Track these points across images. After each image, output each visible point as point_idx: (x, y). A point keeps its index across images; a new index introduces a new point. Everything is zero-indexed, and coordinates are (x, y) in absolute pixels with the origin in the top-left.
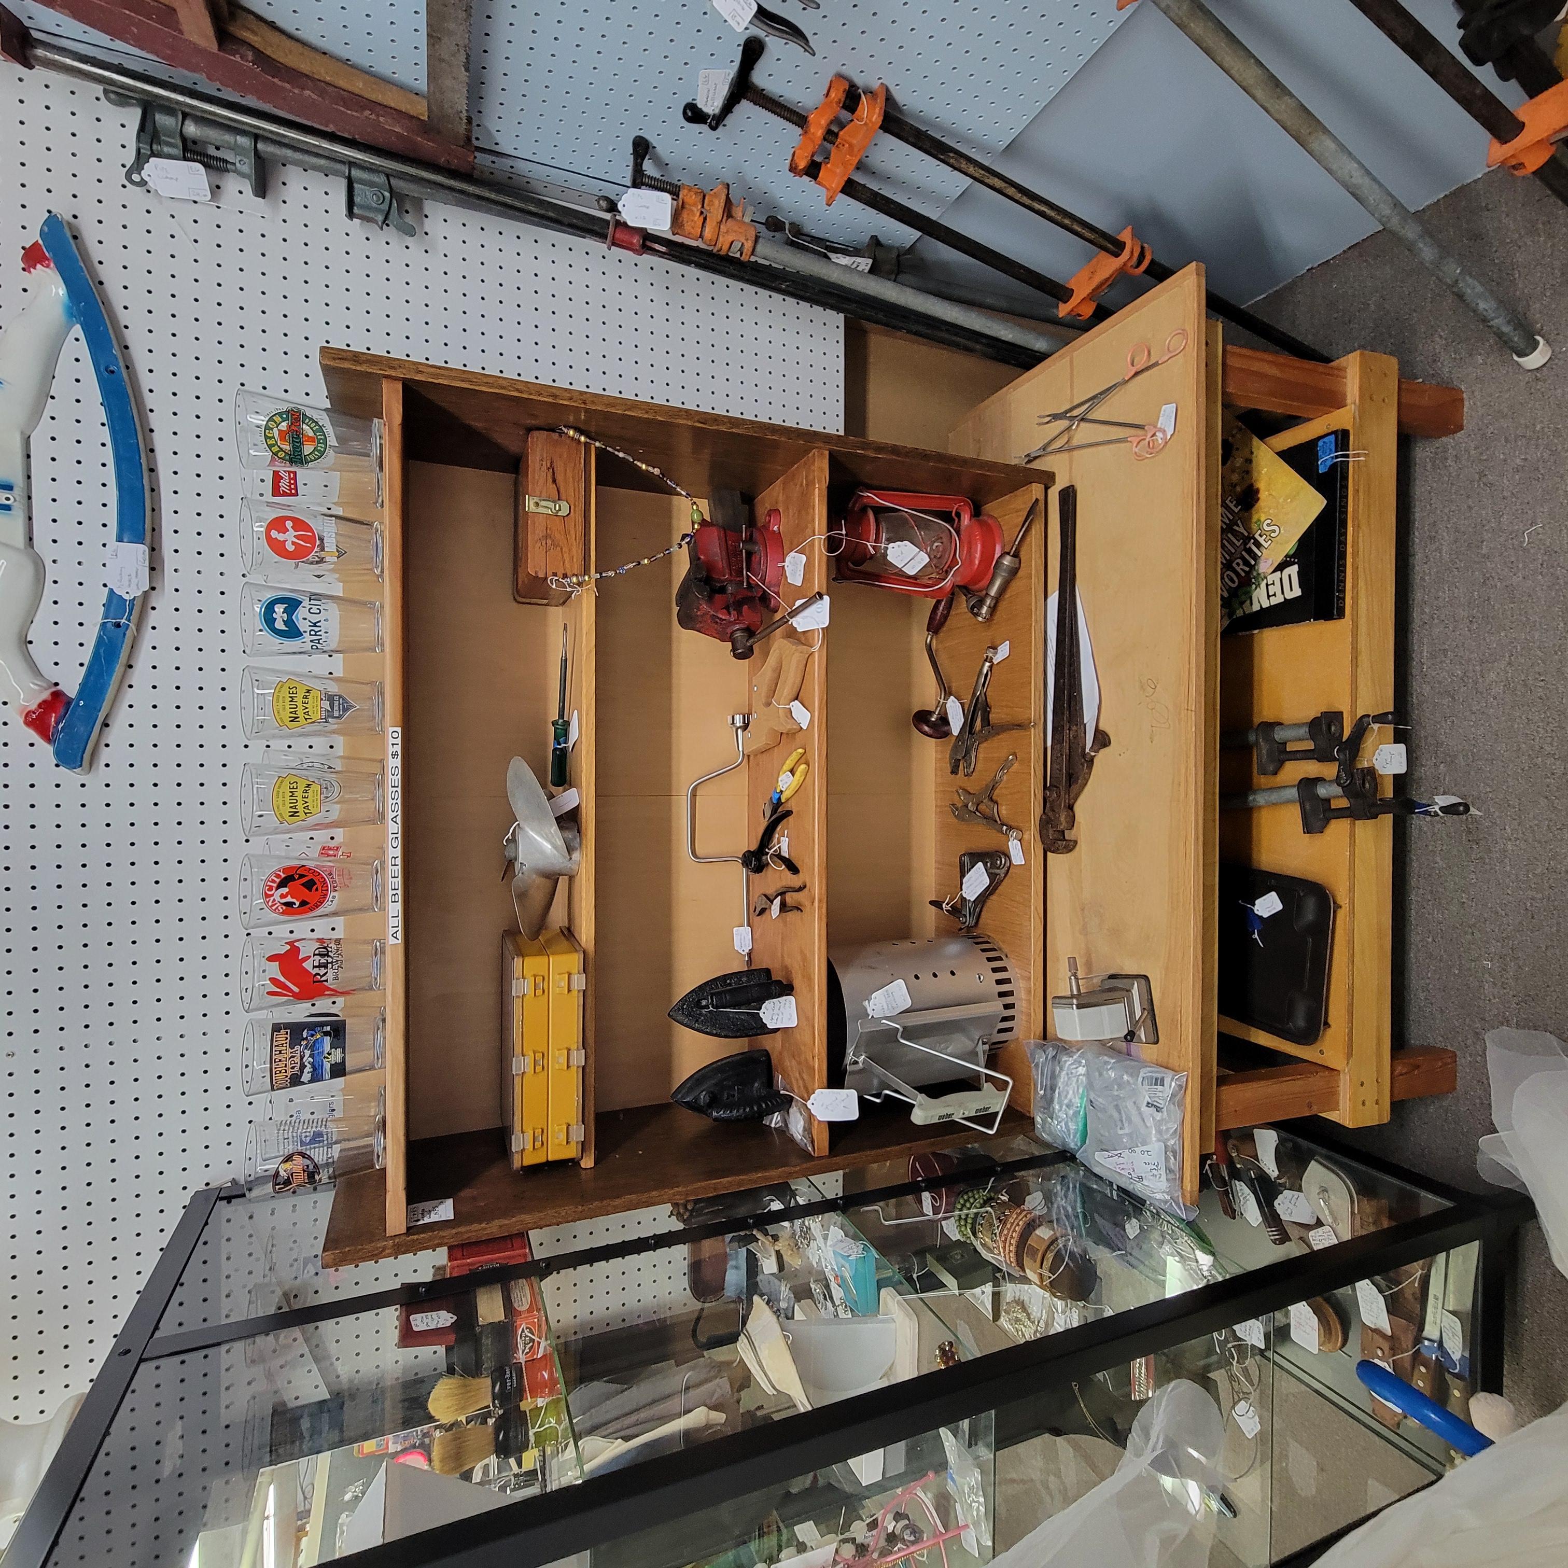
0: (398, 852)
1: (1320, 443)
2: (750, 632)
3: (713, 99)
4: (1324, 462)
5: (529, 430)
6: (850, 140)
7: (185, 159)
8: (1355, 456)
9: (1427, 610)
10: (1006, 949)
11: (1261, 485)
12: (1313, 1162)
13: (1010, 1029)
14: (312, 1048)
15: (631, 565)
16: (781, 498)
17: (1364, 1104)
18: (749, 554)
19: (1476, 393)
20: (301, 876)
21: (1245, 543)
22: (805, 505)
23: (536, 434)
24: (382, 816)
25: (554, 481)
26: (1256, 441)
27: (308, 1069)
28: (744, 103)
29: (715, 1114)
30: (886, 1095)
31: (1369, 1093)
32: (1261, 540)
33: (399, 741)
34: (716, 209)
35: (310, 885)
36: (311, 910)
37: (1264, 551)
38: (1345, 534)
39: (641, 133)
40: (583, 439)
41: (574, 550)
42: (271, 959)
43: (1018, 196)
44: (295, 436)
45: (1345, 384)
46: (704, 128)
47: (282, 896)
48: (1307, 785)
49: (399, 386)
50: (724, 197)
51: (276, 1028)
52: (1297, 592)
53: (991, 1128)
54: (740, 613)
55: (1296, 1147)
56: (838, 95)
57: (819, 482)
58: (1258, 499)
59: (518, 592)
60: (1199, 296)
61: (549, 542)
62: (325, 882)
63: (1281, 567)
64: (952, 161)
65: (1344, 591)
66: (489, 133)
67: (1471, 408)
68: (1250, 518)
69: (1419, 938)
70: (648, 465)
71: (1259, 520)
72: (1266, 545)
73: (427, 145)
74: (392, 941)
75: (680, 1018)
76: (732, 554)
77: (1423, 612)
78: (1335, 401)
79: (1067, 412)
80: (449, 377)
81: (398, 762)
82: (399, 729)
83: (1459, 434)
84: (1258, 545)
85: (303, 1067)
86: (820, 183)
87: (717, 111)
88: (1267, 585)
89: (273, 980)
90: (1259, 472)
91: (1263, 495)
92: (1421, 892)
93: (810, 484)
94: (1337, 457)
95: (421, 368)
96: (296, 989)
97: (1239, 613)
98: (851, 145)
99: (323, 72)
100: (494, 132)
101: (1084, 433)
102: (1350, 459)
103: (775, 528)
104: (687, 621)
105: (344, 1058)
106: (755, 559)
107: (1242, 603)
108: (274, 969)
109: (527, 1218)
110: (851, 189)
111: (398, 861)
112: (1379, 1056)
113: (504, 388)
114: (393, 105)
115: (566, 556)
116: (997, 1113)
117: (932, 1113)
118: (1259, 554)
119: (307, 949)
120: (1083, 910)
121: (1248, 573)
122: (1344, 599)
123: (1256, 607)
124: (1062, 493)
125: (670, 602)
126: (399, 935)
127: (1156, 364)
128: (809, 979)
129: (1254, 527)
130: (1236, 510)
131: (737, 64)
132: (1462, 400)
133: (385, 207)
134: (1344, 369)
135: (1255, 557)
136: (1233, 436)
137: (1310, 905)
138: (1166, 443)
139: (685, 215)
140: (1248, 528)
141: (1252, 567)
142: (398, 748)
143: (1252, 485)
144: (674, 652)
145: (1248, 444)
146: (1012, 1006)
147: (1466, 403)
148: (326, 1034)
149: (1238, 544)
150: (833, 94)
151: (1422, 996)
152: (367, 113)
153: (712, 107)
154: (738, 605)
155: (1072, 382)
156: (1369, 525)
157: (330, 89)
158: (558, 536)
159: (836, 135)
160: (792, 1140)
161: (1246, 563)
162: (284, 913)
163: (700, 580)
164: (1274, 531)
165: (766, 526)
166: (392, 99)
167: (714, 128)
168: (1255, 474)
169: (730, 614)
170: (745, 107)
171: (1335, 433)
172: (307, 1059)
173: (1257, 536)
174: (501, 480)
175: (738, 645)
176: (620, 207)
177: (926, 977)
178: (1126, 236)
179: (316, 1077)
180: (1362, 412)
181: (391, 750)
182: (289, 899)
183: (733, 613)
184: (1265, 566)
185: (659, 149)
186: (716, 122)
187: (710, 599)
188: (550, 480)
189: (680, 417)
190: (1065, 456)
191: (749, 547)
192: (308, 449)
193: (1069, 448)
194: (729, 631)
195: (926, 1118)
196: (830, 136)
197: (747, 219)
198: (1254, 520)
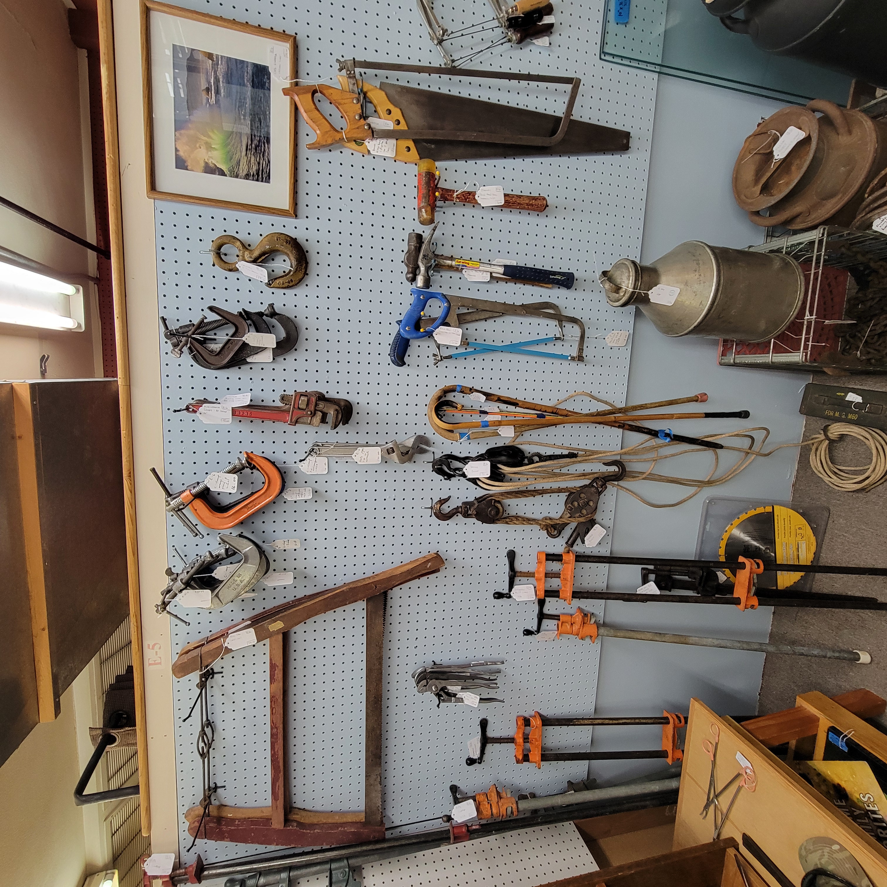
1: (831, 740)
3: (476, 752)
4: (841, 744)
6: (534, 737)
11: (837, 781)
21: (869, 818)
26: (810, 763)
28: (487, 745)
32: (871, 808)
34: (494, 797)
37: (880, 813)
43: (611, 722)
45: (809, 711)
50: (495, 792)
56: (521, 722)
58: (844, 789)
64: (577, 723)
68: (854, 802)
71: (858, 799)
72: (875, 808)
78: (814, 720)
79: (708, 799)
84: (874, 812)
86: (532, 762)
87: (479, 756)
90: (829, 776)
91: (843, 784)
94: (842, 740)
98: (535, 739)
99: (322, 818)
101: (723, 802)
110: (545, 757)
114: (350, 821)
118: (880, 817)
124: (744, 844)
127: (717, 744)
129: (861, 804)
130: (844, 804)
131: (480, 733)
133: (346, 877)
134: (801, 707)
136: (800, 769)
138: (754, 772)
139: (481, 807)
140: (860, 809)
143: (834, 785)
145: (810, 768)
147: (871, 691)
149: (867, 821)
150: (519, 723)
152: (340, 829)
153: (476, 755)
155: (697, 784)
157: (325, 826)
159: (528, 738)
164: (869, 798)
166: (350, 818)
167: (480, 763)
168: (828, 778)
170: (489, 747)
171: (830, 731)
173: (868, 808)
176: (452, 817)
178: (666, 714)
180: (830, 717)
186: (480, 760)
190: (728, 824)
193: (726, 817)
196: (526, 739)
197: (509, 796)
198: (856, 800)
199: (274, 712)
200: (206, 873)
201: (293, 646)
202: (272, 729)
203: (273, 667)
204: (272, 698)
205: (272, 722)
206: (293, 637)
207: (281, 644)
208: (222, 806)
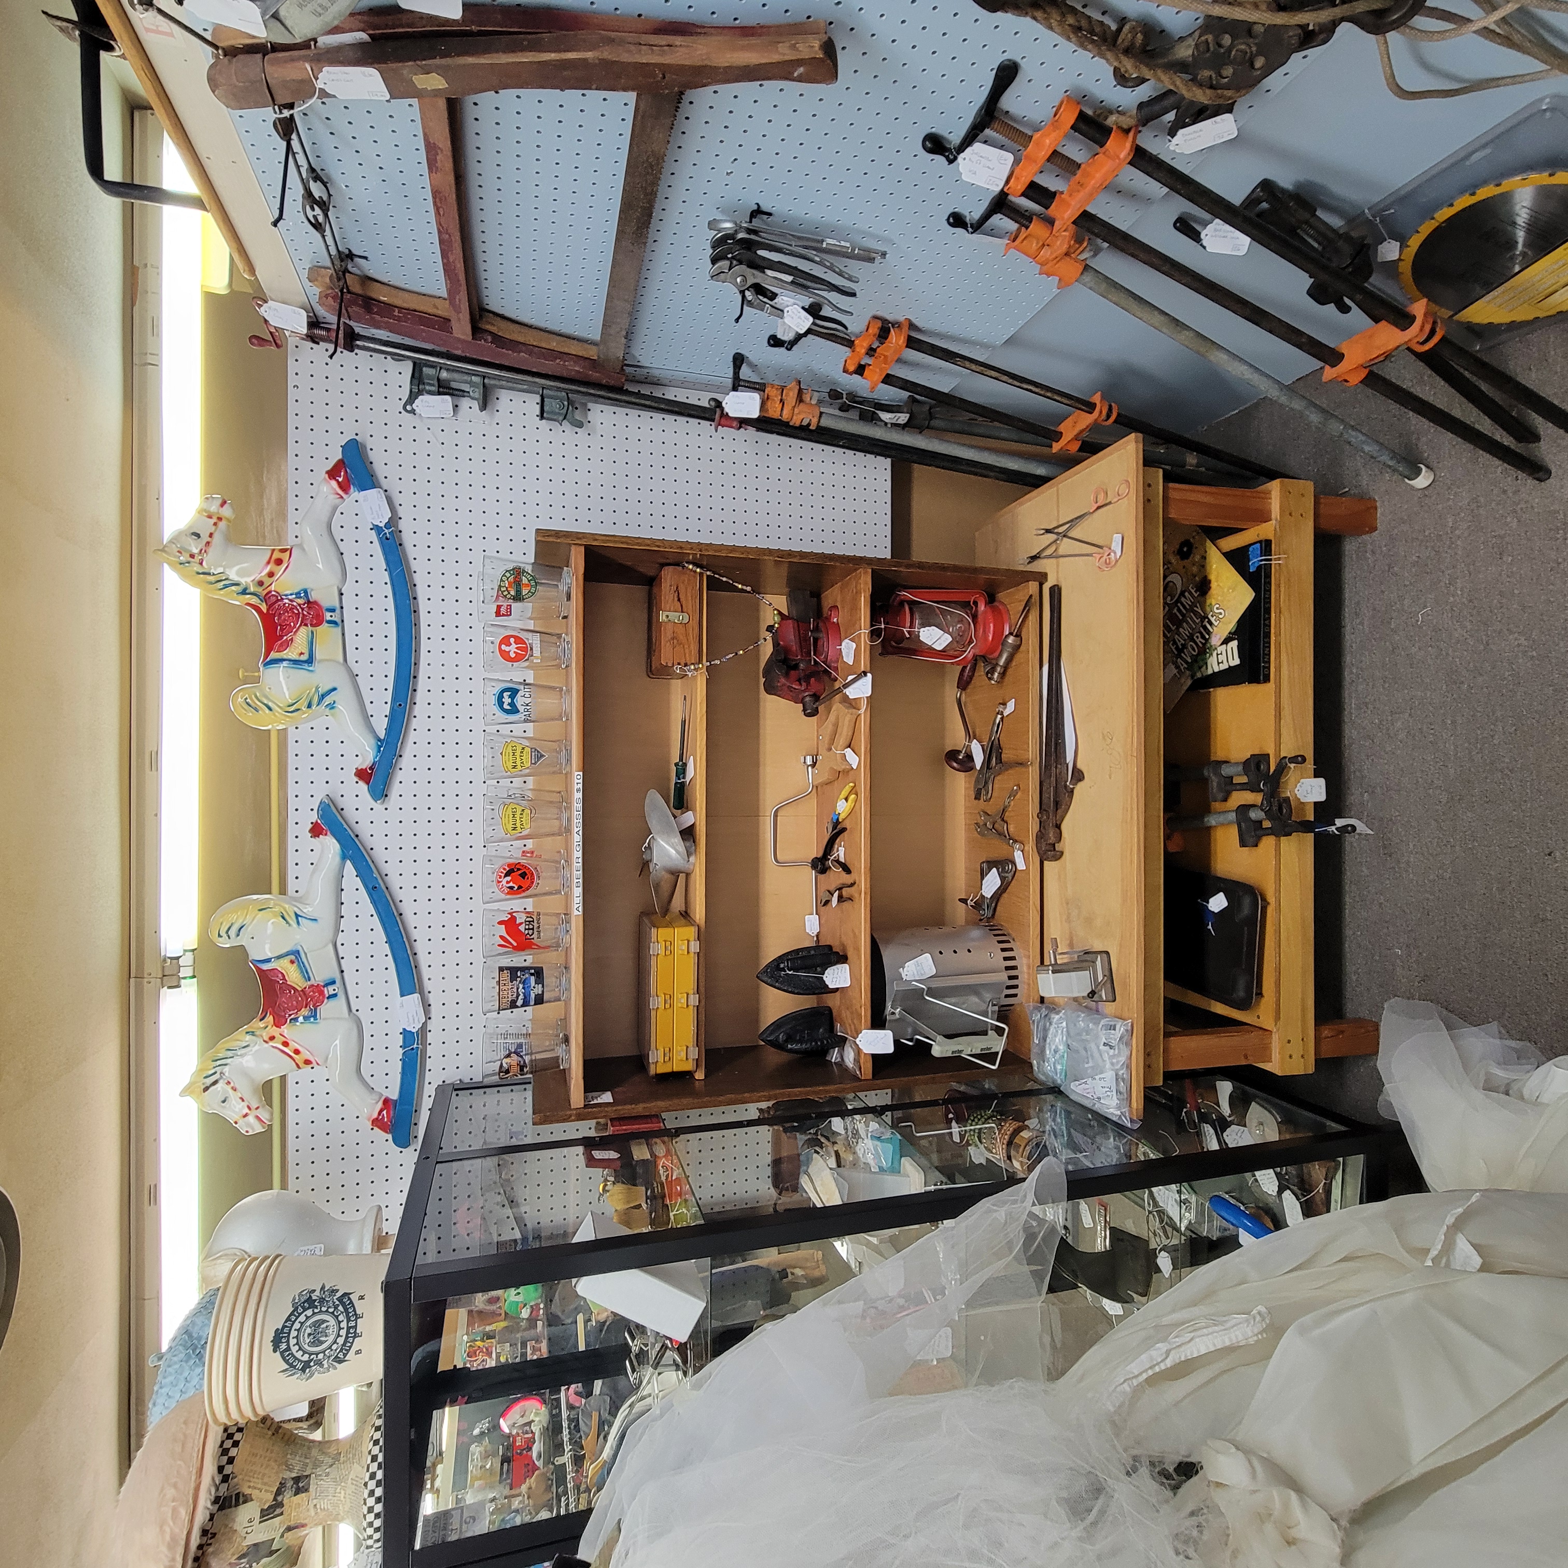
0: (580, 854)
1: (1251, 549)
2: (816, 697)
3: (788, 334)
4: (1255, 562)
5: (663, 565)
6: (886, 354)
7: (439, 393)
8: (1276, 560)
9: (1354, 671)
10: (1014, 935)
11: (1212, 577)
12: (1253, 1103)
13: (1015, 995)
14: (524, 983)
15: (731, 656)
16: (839, 598)
17: (1291, 1057)
18: (816, 640)
19: (1386, 503)
20: (519, 869)
21: (1202, 622)
22: (855, 608)
23: (666, 568)
24: (568, 830)
25: (679, 600)
26: (1209, 543)
27: (521, 997)
29: (789, 1046)
30: (917, 1039)
31: (1296, 1049)
32: (1213, 620)
33: (581, 781)
34: (791, 396)
35: (523, 875)
36: (524, 891)
37: (1215, 628)
38: (1270, 618)
39: (739, 351)
40: (698, 570)
41: (692, 647)
42: (500, 923)
43: (1010, 381)
44: (518, 583)
45: (1270, 503)
46: (783, 350)
47: (508, 882)
48: (1243, 809)
49: (583, 549)
50: (796, 391)
51: (501, 969)
52: (1237, 661)
53: (994, 1065)
54: (808, 684)
55: (1244, 1093)
56: (875, 330)
57: (865, 591)
58: (1210, 588)
59: (651, 671)
60: (1137, 457)
61: (675, 641)
62: (532, 874)
63: (1226, 642)
64: (958, 363)
65: (1269, 662)
66: (634, 356)
67: (1382, 514)
68: (1205, 602)
69: (1351, 933)
70: (743, 585)
71: (1211, 604)
72: (1216, 624)
73: (595, 375)
74: (576, 913)
75: (765, 979)
76: (803, 640)
77: (1352, 673)
78: (1263, 517)
79: (1055, 528)
80: (615, 542)
81: (580, 795)
82: (581, 773)
83: (1374, 534)
84: (1211, 623)
85: (518, 995)
86: (865, 378)
87: (791, 339)
88: (1218, 655)
89: (501, 937)
90: (1211, 567)
91: (1214, 585)
92: (1352, 894)
93: (858, 593)
94: (1262, 560)
95: (597, 537)
96: (515, 944)
97: (1199, 675)
98: (886, 357)
99: (530, 338)
100: (637, 355)
101: (1066, 546)
102: (1273, 562)
103: (835, 620)
104: (770, 690)
105: (543, 992)
106: (820, 643)
107: (1200, 668)
108: (502, 930)
109: (661, 1104)
110: (888, 380)
111: (580, 860)
112: (1304, 1021)
113: (648, 545)
114: (574, 353)
115: (687, 651)
116: (997, 1053)
117: (946, 1048)
118: (1211, 630)
119: (521, 918)
120: (1067, 904)
121: (1204, 644)
122: (1269, 668)
123: (1210, 672)
124: (1052, 589)
125: (758, 673)
126: (580, 909)
127: (1110, 503)
128: (858, 949)
129: (1208, 609)
132: (1376, 508)
133: (564, 411)
134: (1269, 492)
135: (1209, 633)
136: (1193, 537)
137: (1247, 901)
138: (1117, 561)
139: (769, 403)
140: (1204, 610)
141: (1207, 640)
142: (580, 786)
143: (1206, 577)
144: (761, 709)
145: (1203, 544)
146: (1016, 977)
147: (1379, 510)
148: (532, 974)
149: (1197, 621)
150: (870, 331)
151: (1354, 978)
152: (558, 361)
153: (787, 337)
154: (807, 678)
155: (1058, 506)
156: (1290, 611)
158: (681, 637)
159: (874, 350)
160: (846, 1069)
161: (1203, 637)
162: (508, 893)
163: (780, 661)
164: (1221, 614)
165: (828, 619)
166: (574, 349)
167: (789, 350)
168: (1208, 568)
169: (801, 685)
171: (1260, 542)
172: (521, 990)
173: (1210, 616)
174: (639, 591)
175: (807, 706)
176: (724, 404)
177: (948, 953)
178: (1097, 399)
179: (526, 1004)
180: (1282, 524)
181: (576, 787)
182: (511, 884)
183: (804, 684)
184: (1215, 640)
185: (751, 358)
186: (791, 346)
187: (787, 675)
188: (676, 599)
189: (765, 555)
190: (1053, 561)
191: (816, 635)
192: (524, 592)
193: (1055, 556)
194: (800, 696)
195: (942, 1052)
196: (871, 352)
197: (814, 402)
198: (1208, 604)
199: (442, 213)
200: (358, 343)
201: (470, 127)
202: (439, 232)
203: (431, 149)
204: (436, 194)
205: (439, 224)
206: (470, 112)
207: (445, 115)
208: (367, 280)
